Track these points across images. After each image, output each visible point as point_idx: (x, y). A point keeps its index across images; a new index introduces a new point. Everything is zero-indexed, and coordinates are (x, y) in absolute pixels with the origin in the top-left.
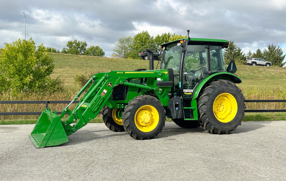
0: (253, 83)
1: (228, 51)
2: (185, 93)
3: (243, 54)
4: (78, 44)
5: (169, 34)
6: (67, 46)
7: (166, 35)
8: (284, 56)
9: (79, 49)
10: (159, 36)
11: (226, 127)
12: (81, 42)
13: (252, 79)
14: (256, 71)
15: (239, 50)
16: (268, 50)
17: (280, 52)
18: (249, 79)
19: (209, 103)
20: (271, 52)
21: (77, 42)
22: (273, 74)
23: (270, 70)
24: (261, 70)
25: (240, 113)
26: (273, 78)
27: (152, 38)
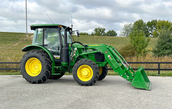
4: (100, 30)
5: (156, 20)
6: (95, 31)
7: (154, 21)
9: (101, 33)
10: (149, 22)
12: (102, 29)
21: (100, 28)
27: (145, 23)
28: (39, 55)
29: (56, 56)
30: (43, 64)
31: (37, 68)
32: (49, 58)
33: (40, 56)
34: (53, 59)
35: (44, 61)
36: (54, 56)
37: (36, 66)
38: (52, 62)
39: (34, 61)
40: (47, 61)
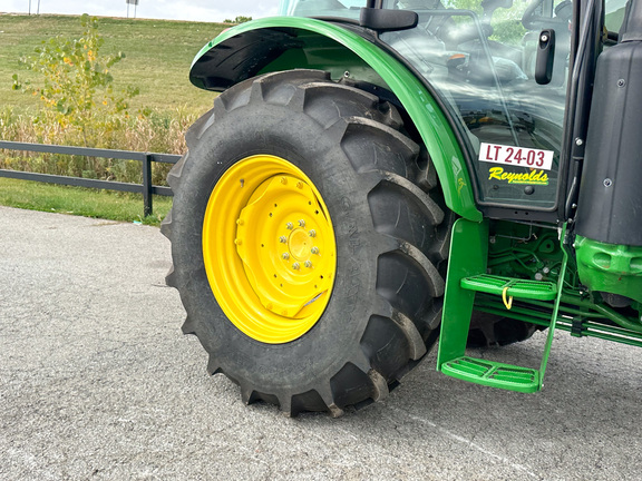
28: (314, 130)
29: (503, 154)
30: (355, 234)
31: (301, 253)
32: (425, 177)
33: (325, 141)
34: (462, 183)
35: (362, 204)
36: (485, 151)
37: (300, 239)
38: (449, 216)
39: (276, 183)
40: (399, 203)
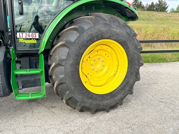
0: (148, 24)
1: (134, 3)
2: (21, 40)
3: (143, 5)
8: (168, 7)
11: (106, 102)
13: (148, 20)
14: (151, 15)
15: (141, 3)
16: (158, 2)
17: (165, 4)
18: (146, 20)
19: (71, 62)
20: (160, 3)
22: (162, 17)
23: (160, 14)
24: (154, 14)
25: (131, 74)
26: (162, 19)
